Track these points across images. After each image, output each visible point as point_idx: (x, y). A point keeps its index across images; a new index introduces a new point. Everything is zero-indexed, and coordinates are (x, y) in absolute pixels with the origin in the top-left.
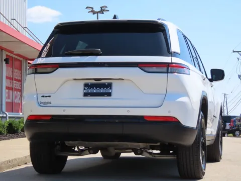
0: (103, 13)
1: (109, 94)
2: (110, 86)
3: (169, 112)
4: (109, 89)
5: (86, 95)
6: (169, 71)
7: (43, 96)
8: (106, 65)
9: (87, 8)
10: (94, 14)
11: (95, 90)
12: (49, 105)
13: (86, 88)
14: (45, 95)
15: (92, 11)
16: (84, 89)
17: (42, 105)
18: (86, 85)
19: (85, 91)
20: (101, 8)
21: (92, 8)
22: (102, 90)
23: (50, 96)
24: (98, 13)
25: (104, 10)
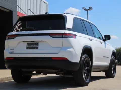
0: (90, 10)
1: (37, 48)
2: (37, 44)
3: (63, 55)
4: (37, 45)
5: (27, 48)
6: (63, 37)
7: (11, 49)
8: (36, 35)
9: (83, 8)
10: (86, 11)
11: (31, 46)
12: (13, 53)
13: (28, 45)
14: (12, 49)
15: (85, 9)
16: (27, 46)
17: (10, 53)
18: (28, 44)
19: (27, 47)
20: (89, 8)
21: (85, 8)
22: (34, 46)
23: (13, 49)
24: (88, 10)
25: (91, 9)
